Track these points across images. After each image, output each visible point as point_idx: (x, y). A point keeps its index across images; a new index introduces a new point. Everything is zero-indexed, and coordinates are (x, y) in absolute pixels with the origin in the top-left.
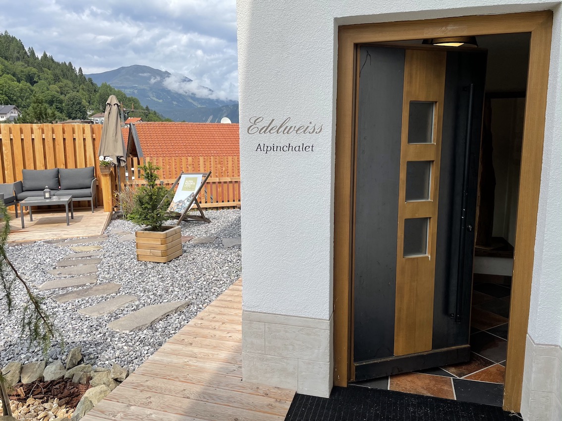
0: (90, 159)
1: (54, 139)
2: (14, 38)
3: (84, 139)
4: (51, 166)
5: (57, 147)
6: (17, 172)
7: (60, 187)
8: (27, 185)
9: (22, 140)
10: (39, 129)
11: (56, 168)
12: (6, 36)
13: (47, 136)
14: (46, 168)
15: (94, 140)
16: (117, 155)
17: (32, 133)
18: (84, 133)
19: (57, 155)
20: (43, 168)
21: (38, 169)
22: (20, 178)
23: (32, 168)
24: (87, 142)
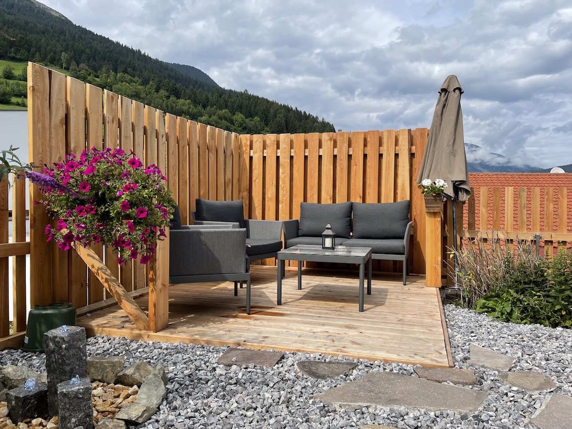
0: (403, 189)
1: (350, 156)
2: (328, 123)
3: (397, 155)
4: (341, 199)
5: (353, 168)
6: (294, 206)
7: (351, 234)
8: (305, 227)
9: (306, 157)
10: (330, 139)
11: (349, 202)
12: (323, 122)
13: (340, 152)
14: (334, 201)
15: (412, 155)
16: (454, 179)
17: (320, 147)
18: (396, 145)
19: (352, 181)
20: (330, 202)
21: (323, 202)
22: (296, 216)
23: (316, 201)
24: (400, 160)
